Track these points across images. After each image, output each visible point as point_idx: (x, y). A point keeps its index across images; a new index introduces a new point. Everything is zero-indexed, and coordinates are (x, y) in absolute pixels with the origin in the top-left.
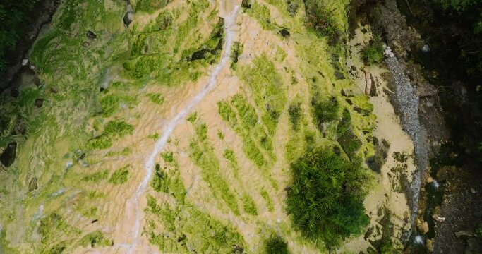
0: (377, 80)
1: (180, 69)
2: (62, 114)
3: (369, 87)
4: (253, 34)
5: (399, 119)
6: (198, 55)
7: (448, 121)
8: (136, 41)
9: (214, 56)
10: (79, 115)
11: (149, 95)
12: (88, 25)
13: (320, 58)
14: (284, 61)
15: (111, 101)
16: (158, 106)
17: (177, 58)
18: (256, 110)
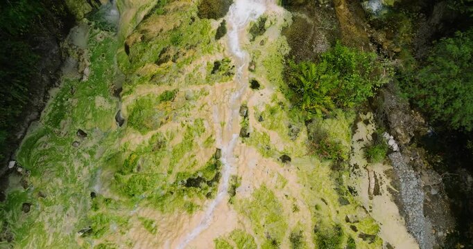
0: (381, 178)
1: (175, 193)
2: (50, 220)
3: (373, 186)
4: (252, 164)
5: (403, 220)
6: (193, 182)
7: (454, 209)
8: (127, 158)
9: (211, 188)
10: (68, 222)
11: (142, 218)
12: (78, 123)
13: (323, 184)
14: (285, 187)
15: (101, 220)
16: (150, 235)
17: (171, 180)
18: (255, 239)
